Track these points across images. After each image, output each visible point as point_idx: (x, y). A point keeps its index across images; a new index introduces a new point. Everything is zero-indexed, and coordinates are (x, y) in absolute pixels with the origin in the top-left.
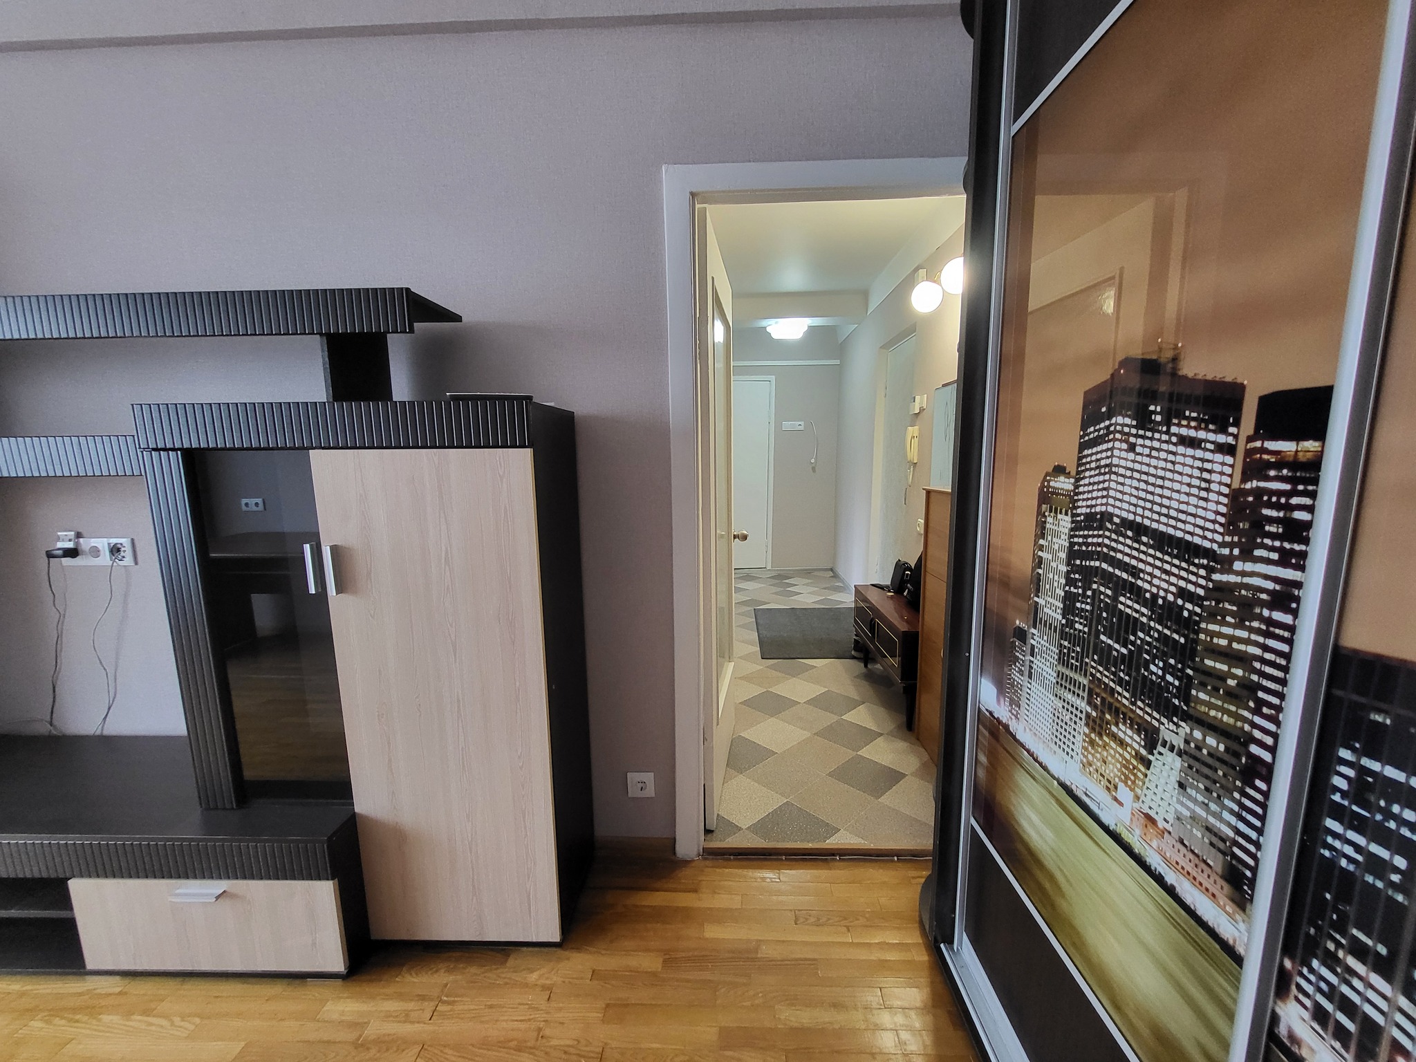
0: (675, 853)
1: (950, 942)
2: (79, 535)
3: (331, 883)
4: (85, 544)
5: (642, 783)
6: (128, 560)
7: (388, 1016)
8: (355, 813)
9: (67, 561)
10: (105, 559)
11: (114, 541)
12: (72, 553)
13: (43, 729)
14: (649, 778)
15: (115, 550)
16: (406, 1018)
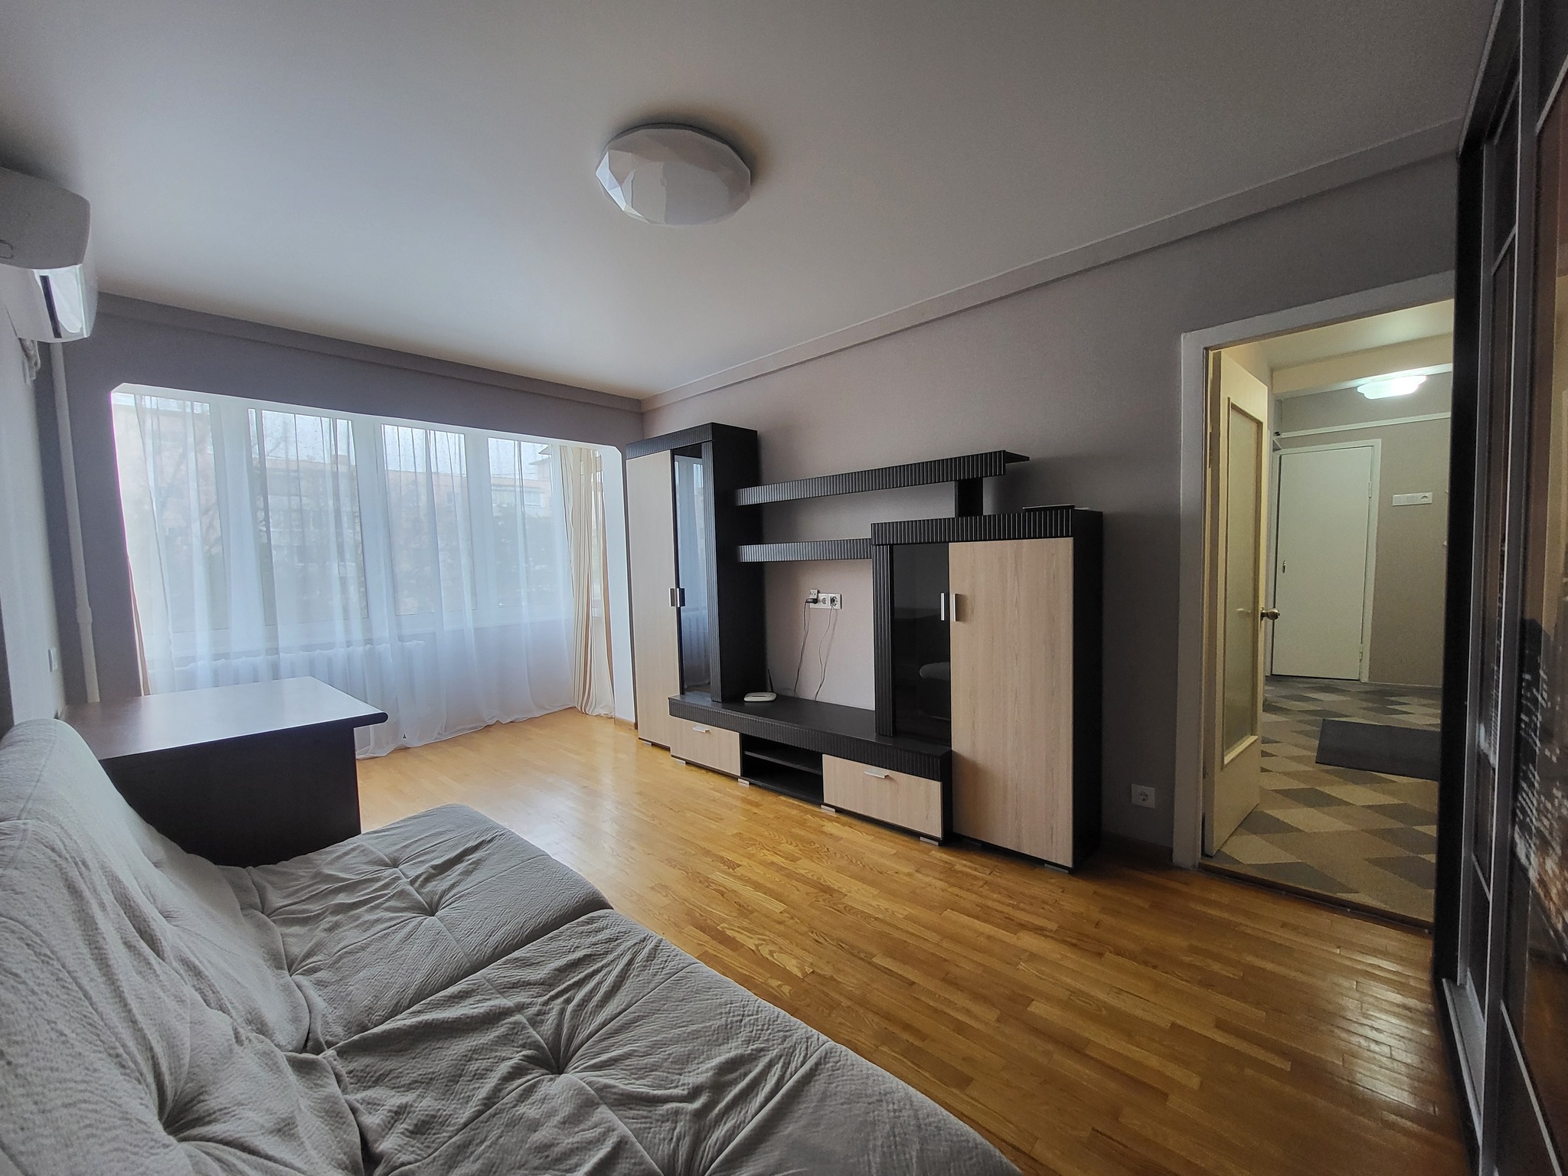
0: (1171, 860)
1: (1453, 978)
2: (819, 592)
3: (939, 783)
4: (821, 596)
5: (1146, 795)
6: (838, 606)
7: (965, 866)
8: (951, 751)
9: (812, 605)
10: (828, 605)
11: (833, 595)
12: (815, 601)
13: (791, 694)
14: (1150, 791)
15: (833, 600)
16: (976, 870)
